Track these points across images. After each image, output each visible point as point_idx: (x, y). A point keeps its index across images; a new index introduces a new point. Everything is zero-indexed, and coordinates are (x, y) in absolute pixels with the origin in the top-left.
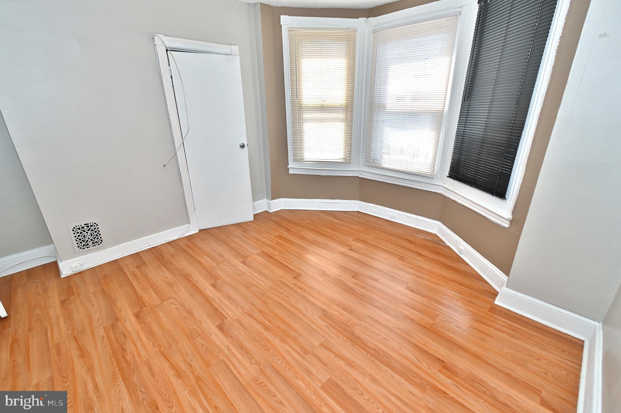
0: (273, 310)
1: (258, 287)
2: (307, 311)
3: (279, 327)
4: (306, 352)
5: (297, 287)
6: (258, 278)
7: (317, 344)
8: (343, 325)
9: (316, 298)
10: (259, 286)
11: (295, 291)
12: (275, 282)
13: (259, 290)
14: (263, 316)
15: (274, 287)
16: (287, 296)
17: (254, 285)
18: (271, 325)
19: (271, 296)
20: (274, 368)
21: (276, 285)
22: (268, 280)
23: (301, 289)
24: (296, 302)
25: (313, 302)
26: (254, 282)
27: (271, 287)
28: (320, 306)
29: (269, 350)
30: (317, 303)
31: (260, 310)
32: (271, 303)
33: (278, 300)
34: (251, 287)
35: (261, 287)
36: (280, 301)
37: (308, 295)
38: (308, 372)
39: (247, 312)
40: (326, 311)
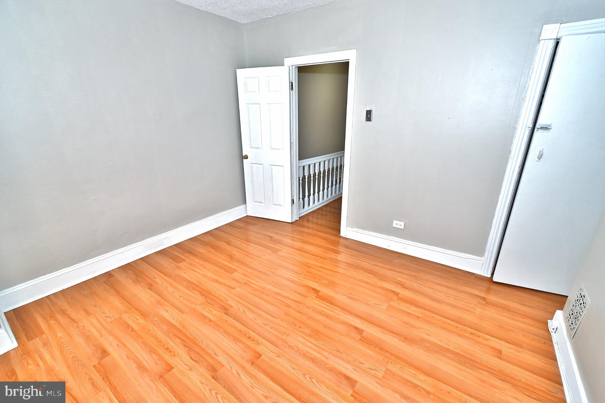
0: (277, 309)
1: (304, 333)
2: (244, 311)
3: (268, 296)
4: (246, 284)
5: (255, 339)
6: (310, 348)
7: (237, 289)
8: (212, 303)
9: (233, 326)
10: (303, 336)
11: (258, 334)
12: (286, 345)
13: (300, 329)
14: (284, 302)
15: (284, 336)
16: (266, 325)
17: (310, 336)
18: (275, 296)
19: (284, 323)
20: (266, 275)
21: (283, 340)
22: (295, 346)
23: (249, 337)
24: (255, 319)
25: (237, 321)
26: (312, 341)
27: (287, 336)
28: (230, 318)
29: (272, 282)
30: (233, 321)
31: (290, 308)
32: (281, 315)
33: (276, 320)
34: (312, 332)
35: (301, 334)
36: (273, 319)
37: (242, 329)
38: (244, 275)
39: (301, 304)
40: (225, 314)
